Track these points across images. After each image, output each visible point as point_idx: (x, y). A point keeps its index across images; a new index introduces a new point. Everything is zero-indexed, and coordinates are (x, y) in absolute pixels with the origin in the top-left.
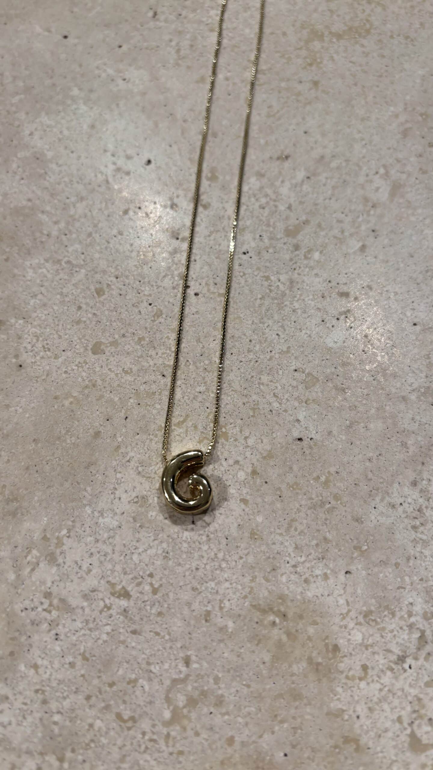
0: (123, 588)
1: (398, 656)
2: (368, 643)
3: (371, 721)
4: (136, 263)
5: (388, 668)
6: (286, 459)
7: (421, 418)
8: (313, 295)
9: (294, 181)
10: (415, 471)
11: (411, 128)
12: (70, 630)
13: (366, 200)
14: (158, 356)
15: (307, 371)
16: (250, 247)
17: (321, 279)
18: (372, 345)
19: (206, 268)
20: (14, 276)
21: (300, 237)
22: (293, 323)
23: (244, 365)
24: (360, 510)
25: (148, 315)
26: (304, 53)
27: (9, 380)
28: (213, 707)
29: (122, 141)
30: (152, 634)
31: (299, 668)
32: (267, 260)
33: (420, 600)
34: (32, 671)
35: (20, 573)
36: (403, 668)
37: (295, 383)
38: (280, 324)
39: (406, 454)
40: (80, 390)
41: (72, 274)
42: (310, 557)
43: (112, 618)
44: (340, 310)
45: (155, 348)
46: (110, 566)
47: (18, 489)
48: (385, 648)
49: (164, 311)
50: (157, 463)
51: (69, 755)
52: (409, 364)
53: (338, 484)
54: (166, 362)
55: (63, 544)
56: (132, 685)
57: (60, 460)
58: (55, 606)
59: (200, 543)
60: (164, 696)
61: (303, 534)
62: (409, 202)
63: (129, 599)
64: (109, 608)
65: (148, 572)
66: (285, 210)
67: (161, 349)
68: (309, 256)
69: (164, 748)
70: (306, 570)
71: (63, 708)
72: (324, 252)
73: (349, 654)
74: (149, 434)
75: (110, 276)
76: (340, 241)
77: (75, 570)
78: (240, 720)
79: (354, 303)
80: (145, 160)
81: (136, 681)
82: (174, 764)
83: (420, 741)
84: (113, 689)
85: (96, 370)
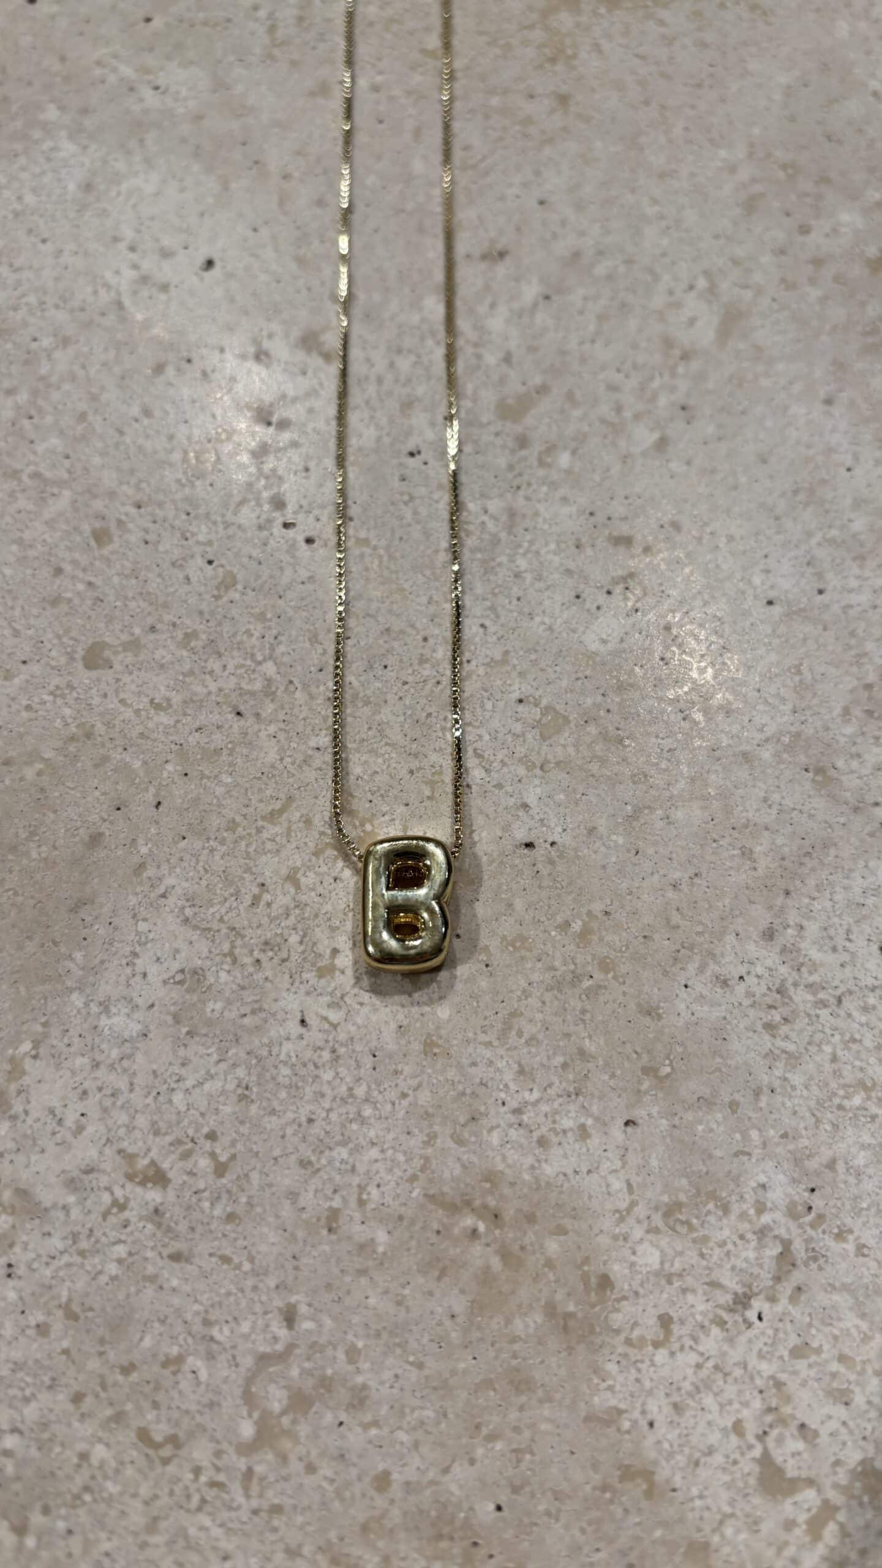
0: (153, 1163)
1: (736, 1294)
2: (673, 1270)
3: (677, 1431)
4: (180, 476)
5: (712, 1321)
6: (500, 886)
7: (783, 798)
8: (558, 543)
9: (517, 305)
10: (770, 908)
11: (762, 195)
12: (39, 1256)
13: (668, 343)
14: (226, 673)
15: (544, 702)
16: (425, 442)
17: (573, 509)
18: (680, 646)
21: (529, 420)
22: (515, 602)
23: (412, 691)
24: (656, 990)
25: (205, 585)
26: (538, 35)
28: (346, 1410)
29: (152, 218)
30: (214, 1260)
31: (527, 1326)
33: (781, 1177)
36: (745, 1321)
37: (518, 728)
38: (488, 603)
39: (749, 872)
40: (59, 744)
41: (43, 499)
42: (549, 1091)
43: (129, 1229)
44: (615, 574)
45: (220, 655)
46: (123, 1118)
48: (708, 1280)
49: (239, 577)
50: (226, 900)
51: (36, 1519)
52: (757, 686)
53: (608, 938)
54: (244, 685)
55: (24, 1073)
56: (172, 1368)
57: (16, 894)
58: (7, 1204)
59: (316, 1066)
60: (241, 1389)
61: (534, 1042)
62: (758, 349)
63: (165, 1187)
64: (122, 1207)
65: (205, 1130)
66: (498, 365)
67: (233, 658)
68: (549, 460)
69: (240, 1499)
70: (541, 1119)
71: (23, 1422)
72: (581, 451)
73: (632, 1294)
74: (208, 839)
75: (123, 504)
76: (615, 428)
77: (49, 1128)
78: (402, 1436)
79: (642, 558)
80: (200, 260)
81: (180, 1359)
82: (261, 1533)
83: (780, 1471)
84: (131, 1379)
85: (94, 702)
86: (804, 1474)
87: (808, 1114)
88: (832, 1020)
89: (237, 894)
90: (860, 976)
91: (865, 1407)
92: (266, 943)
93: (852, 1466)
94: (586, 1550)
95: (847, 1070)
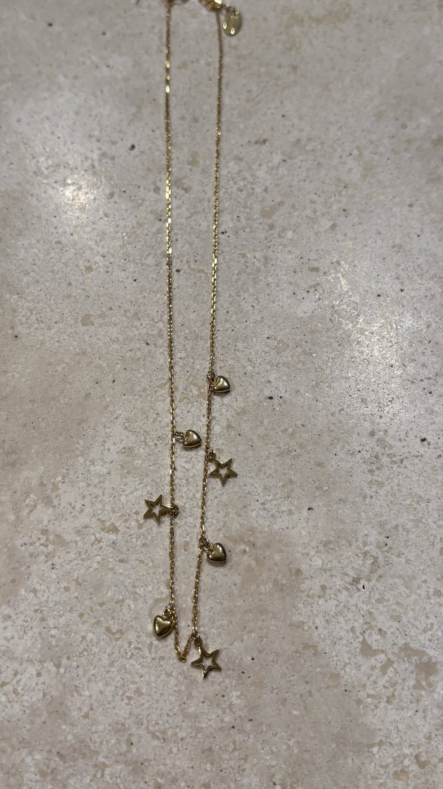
0: (112, 524)
1: (353, 578)
2: (327, 568)
3: (327, 631)
5: (344, 588)
6: (258, 414)
8: (286, 270)
9: (270, 165)
10: (374, 423)
11: (385, 111)
12: (65, 561)
13: (339, 180)
14: (142, 327)
15: (278, 339)
16: (228, 227)
17: (293, 256)
18: (338, 314)
19: (187, 246)
20: (7, 255)
21: (274, 217)
22: (267, 296)
23: (222, 334)
24: (323, 456)
25: (133, 290)
26: (284, 38)
27: (6, 349)
28: (191, 621)
29: (107, 127)
30: (137, 562)
31: (266, 589)
32: (244, 239)
33: (374, 532)
34: (32, 595)
35: (20, 514)
36: (357, 588)
37: (267, 349)
38: (255, 297)
39: (365, 409)
40: (71, 357)
41: (62, 253)
42: (277, 496)
43: (102, 550)
44: (310, 284)
45: (139, 319)
46: (100, 506)
47: (17, 443)
48: (341, 572)
49: (148, 286)
50: (142, 420)
51: (64, 661)
53: (304, 435)
54: (149, 332)
55: (58, 489)
56: (119, 604)
57: (54, 417)
58: (51, 540)
59: (180, 486)
61: (271, 477)
62: (380, 182)
63: (117, 534)
64: (99, 541)
65: (134, 511)
66: (262, 192)
67: (145, 321)
68: (283, 235)
69: (147, 654)
70: (273, 507)
71: (59, 624)
72: (297, 230)
73: (310, 577)
74: (135, 395)
75: (97, 255)
76: (313, 220)
77: (69, 511)
78: (213, 631)
79: (323, 276)
80: (129, 145)
81: (123, 601)
82: (156, 667)
83: (370, 647)
84: (103, 608)
85: (86, 339)
86: (380, 648)
87: (387, 507)
88: (399, 469)
89: (147, 418)
90: (412, 451)
91: (406, 623)
92: (159, 437)
93: (400, 646)
94: (288, 675)
95: (404, 489)
